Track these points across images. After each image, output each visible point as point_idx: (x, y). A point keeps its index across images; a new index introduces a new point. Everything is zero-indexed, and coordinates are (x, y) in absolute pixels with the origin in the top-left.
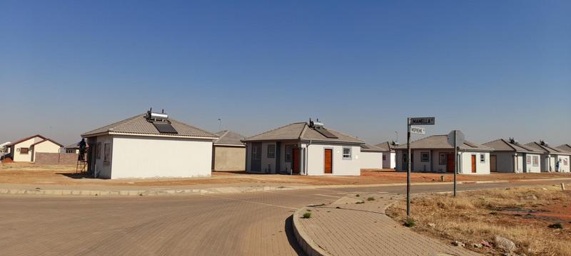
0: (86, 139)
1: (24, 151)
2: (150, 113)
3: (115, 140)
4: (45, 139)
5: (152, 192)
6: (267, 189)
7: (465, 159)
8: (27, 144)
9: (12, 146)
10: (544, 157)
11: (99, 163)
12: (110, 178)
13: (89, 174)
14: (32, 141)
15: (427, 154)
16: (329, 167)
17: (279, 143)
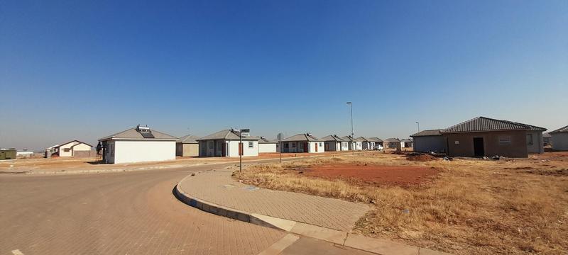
1: (67, 150)
2: (138, 127)
3: (116, 142)
4: (80, 143)
5: (130, 170)
7: (312, 146)
8: (68, 146)
9: (58, 148)
10: (350, 143)
11: (108, 155)
12: (114, 163)
13: (103, 162)
14: (72, 144)
15: (295, 143)
16: (241, 152)
17: (215, 141)
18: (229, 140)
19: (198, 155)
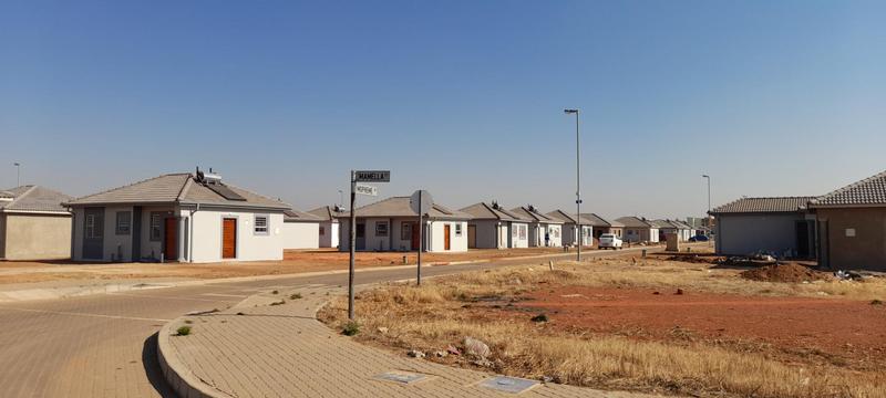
10: (533, 226)
15: (385, 225)
16: (230, 248)
17: (139, 208)
18: (193, 208)
19: (68, 255)
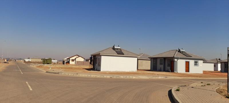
0: (92, 56)
1: (73, 60)
2: (114, 47)
3: (102, 57)
4: (79, 56)
5: (115, 77)
6: (160, 78)
8: (73, 58)
9: (69, 59)
11: (97, 65)
12: (100, 71)
13: (93, 69)
14: (75, 57)
18: (178, 58)
19: (150, 69)
